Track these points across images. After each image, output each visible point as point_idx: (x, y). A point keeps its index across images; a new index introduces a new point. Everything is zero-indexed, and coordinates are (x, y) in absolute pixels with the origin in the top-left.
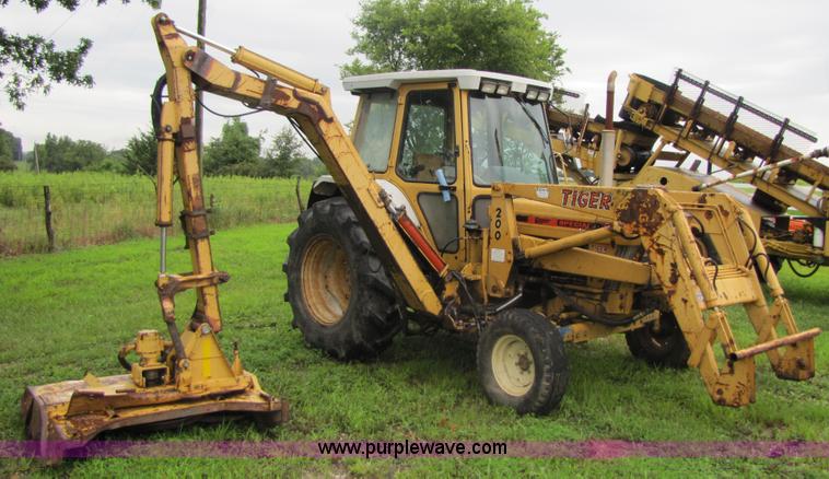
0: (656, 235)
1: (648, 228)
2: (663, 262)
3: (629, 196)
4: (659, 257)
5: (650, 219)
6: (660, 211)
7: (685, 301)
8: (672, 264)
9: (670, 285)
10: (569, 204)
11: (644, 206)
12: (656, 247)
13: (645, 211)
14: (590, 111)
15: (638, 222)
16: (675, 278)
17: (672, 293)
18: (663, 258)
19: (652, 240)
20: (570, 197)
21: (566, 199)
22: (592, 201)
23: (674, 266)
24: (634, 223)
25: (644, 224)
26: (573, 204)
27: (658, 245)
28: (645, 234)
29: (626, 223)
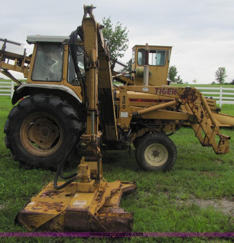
0: (195, 103)
1: (192, 100)
2: (198, 112)
3: (184, 90)
4: (196, 110)
5: (193, 97)
6: (196, 94)
7: (206, 123)
8: (201, 112)
9: (201, 119)
10: (158, 93)
11: (190, 93)
12: (195, 107)
13: (190, 95)
14: (26, 52)
15: (188, 99)
16: (202, 117)
17: (202, 121)
18: (198, 110)
19: (193, 105)
20: (159, 91)
21: (157, 91)
22: (168, 92)
23: (202, 112)
24: (187, 99)
25: (190, 99)
26: (160, 93)
27: (196, 106)
28: (191, 103)
29: (183, 99)
